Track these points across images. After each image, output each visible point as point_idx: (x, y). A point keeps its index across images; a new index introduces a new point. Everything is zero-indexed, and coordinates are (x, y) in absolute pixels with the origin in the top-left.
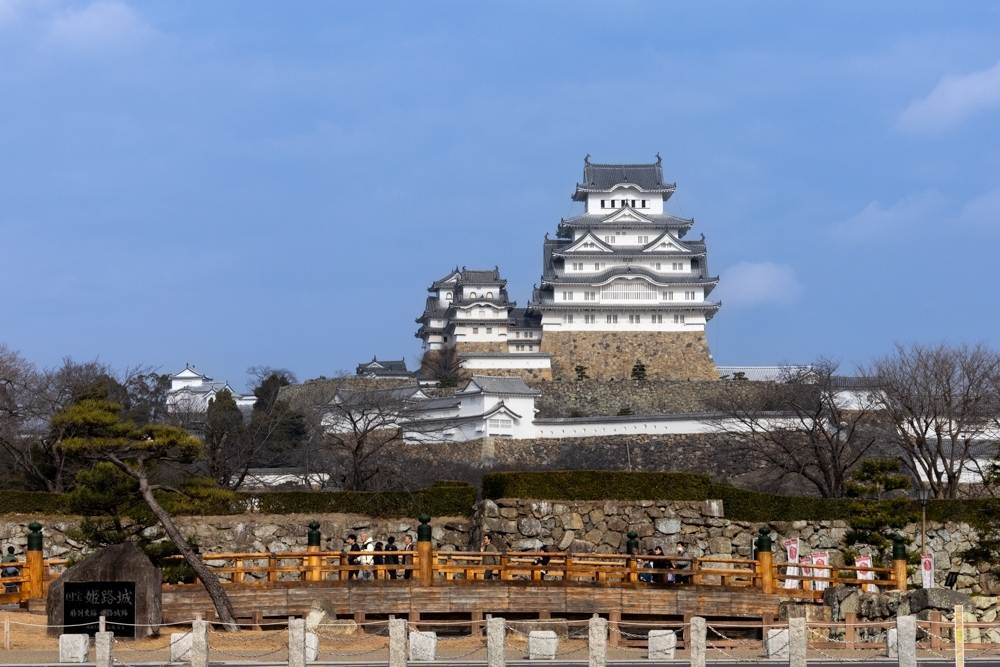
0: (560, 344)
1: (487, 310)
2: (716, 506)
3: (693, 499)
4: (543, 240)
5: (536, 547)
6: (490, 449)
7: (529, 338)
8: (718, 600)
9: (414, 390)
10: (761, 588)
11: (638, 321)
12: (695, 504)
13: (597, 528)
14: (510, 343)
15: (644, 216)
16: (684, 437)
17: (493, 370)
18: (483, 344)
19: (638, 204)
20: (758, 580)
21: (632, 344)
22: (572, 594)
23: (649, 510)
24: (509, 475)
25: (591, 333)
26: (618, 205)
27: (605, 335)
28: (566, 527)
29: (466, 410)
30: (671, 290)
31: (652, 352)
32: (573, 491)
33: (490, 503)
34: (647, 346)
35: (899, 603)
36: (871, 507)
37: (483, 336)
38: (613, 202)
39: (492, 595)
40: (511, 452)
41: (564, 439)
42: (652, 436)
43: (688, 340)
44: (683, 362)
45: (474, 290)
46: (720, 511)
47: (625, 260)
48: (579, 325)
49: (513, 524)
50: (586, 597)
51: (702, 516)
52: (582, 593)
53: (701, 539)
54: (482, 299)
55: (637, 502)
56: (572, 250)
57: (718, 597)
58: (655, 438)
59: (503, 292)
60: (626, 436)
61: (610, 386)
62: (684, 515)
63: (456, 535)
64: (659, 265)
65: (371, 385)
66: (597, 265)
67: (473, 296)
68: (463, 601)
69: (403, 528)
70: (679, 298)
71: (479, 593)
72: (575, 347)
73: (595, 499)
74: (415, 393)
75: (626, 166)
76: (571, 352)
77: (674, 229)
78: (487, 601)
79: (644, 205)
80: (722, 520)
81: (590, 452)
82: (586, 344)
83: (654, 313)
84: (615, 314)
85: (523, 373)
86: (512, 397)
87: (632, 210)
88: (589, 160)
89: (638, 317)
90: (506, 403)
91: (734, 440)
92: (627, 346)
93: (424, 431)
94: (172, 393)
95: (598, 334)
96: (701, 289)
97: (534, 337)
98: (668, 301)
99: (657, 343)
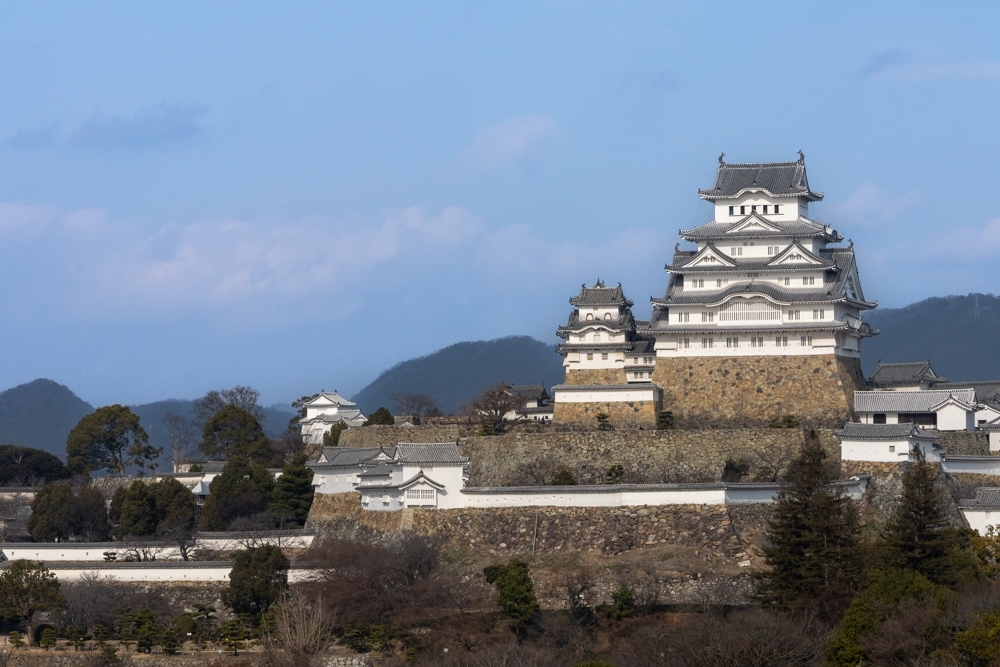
0: (674, 372)
1: (602, 334)
4: (674, 252)
7: (648, 364)
11: (761, 345)
14: (628, 369)
15: (774, 224)
18: (598, 371)
19: (771, 210)
21: (753, 370)
25: (709, 359)
26: (748, 211)
27: (724, 360)
29: (395, 479)
30: (797, 309)
31: (775, 379)
34: (770, 373)
37: (598, 362)
38: (743, 208)
41: (488, 509)
42: (558, 508)
43: (815, 364)
44: (809, 390)
45: (591, 311)
47: (749, 275)
48: (696, 350)
54: (597, 321)
56: (691, 265)
58: (561, 510)
59: (625, 308)
64: (787, 279)
66: (719, 281)
67: (590, 318)
70: (806, 317)
72: (691, 375)
75: (764, 165)
76: (686, 381)
77: (806, 238)
79: (777, 210)
82: (703, 371)
83: (778, 335)
84: (735, 337)
85: (623, 407)
86: (436, 466)
87: (759, 217)
88: (724, 159)
89: (761, 340)
90: (427, 472)
91: (624, 516)
92: (748, 373)
93: (373, 497)
94: (306, 423)
95: (716, 360)
96: (833, 307)
97: (654, 363)
98: (794, 321)
99: (781, 369)
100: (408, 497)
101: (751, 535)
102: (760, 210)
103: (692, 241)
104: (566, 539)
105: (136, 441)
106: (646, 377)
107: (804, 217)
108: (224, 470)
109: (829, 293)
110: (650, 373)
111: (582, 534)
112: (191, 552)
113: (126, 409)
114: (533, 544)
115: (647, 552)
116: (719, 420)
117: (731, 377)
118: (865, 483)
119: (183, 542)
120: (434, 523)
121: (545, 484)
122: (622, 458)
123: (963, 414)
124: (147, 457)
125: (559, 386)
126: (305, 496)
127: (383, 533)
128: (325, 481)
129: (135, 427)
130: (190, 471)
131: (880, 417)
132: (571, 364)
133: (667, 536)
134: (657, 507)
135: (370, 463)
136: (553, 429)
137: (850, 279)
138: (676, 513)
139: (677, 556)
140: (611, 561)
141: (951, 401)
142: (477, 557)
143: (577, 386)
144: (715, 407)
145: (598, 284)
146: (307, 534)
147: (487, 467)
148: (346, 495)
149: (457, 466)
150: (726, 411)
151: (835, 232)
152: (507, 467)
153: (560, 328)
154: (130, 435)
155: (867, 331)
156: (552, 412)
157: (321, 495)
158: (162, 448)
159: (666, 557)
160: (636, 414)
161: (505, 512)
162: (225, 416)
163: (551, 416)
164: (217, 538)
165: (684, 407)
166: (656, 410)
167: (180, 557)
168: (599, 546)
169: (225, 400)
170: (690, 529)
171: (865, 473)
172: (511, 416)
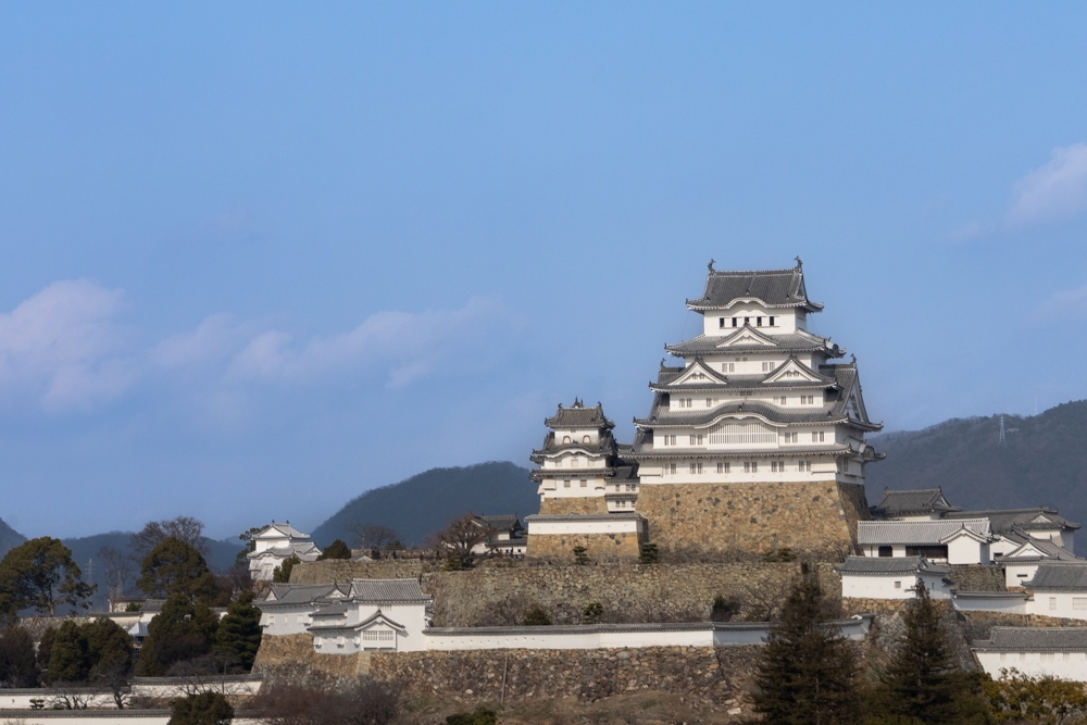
0: (659, 500)
1: (581, 458)
4: (659, 368)
6: (363, 667)
7: (631, 492)
11: (755, 471)
14: (609, 498)
15: (769, 338)
18: (576, 499)
19: (765, 322)
21: (746, 499)
25: (698, 486)
26: (740, 323)
27: (714, 488)
29: (350, 618)
30: (795, 431)
31: (770, 508)
34: (765, 501)
37: (575, 490)
38: (734, 320)
41: (453, 652)
42: (530, 650)
43: (814, 492)
44: (808, 520)
45: (568, 433)
47: (742, 393)
48: (683, 476)
54: (575, 445)
56: (677, 383)
58: (533, 653)
59: (606, 430)
60: (508, 650)
64: (784, 398)
66: (709, 400)
67: (567, 441)
70: (805, 440)
72: (678, 503)
75: (758, 273)
76: (673, 510)
77: (805, 353)
79: (772, 322)
82: (691, 500)
83: (774, 460)
84: (727, 461)
85: (603, 539)
86: (396, 604)
87: (752, 330)
88: (714, 267)
89: (755, 465)
90: (386, 611)
91: (602, 659)
92: (741, 501)
93: (326, 638)
94: (254, 557)
95: (706, 488)
96: (834, 428)
97: (637, 490)
98: (791, 444)
99: (777, 497)
100: (365, 638)
101: (742, 680)
102: (753, 323)
103: (679, 356)
104: (539, 685)
105: (68, 578)
106: (629, 506)
107: (802, 330)
108: (162, 609)
109: (830, 413)
110: (633, 502)
111: (555, 679)
112: (126, 699)
113: (57, 541)
114: (502, 690)
115: (628, 700)
116: (710, 553)
117: (723, 506)
118: (867, 623)
119: (117, 687)
120: (393, 666)
121: (516, 624)
122: (602, 595)
123: (977, 547)
124: (80, 595)
125: (532, 516)
126: (252, 638)
127: (337, 678)
128: (273, 621)
129: (67, 562)
130: (128, 610)
131: (886, 550)
132: (546, 492)
133: (649, 681)
134: (639, 650)
135: (322, 601)
136: (526, 564)
137: (852, 398)
138: (659, 656)
139: (660, 703)
140: (588, 709)
141: (963, 532)
142: (441, 706)
143: (553, 516)
144: (705, 539)
145: (577, 404)
146: (254, 680)
147: (453, 606)
148: (297, 636)
149: (419, 604)
150: (717, 544)
151: (836, 346)
152: (475, 605)
153: (534, 452)
154: (61, 570)
155: (872, 454)
156: (525, 544)
157: (269, 637)
158: (96, 585)
159: (647, 705)
160: (618, 546)
161: (472, 655)
162: (165, 549)
163: (524, 550)
164: (155, 684)
165: (670, 539)
166: (640, 542)
167: (114, 705)
168: (574, 693)
169: (165, 531)
170: (675, 673)
171: (868, 611)
172: (480, 549)
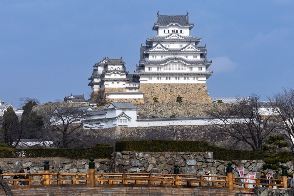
0: (147, 88)
1: (117, 75)
2: (210, 154)
3: (201, 152)
5: (137, 171)
6: (118, 131)
7: (134, 86)
8: (211, 192)
9: (88, 107)
10: (228, 188)
11: (179, 79)
12: (202, 153)
13: (162, 163)
14: (127, 88)
15: (181, 36)
16: (197, 126)
17: (120, 99)
18: (116, 88)
19: (179, 31)
20: (227, 184)
21: (176, 89)
22: (152, 190)
23: (183, 156)
24: (126, 142)
25: (160, 84)
26: (171, 32)
27: (165, 85)
28: (149, 163)
29: (109, 115)
30: (192, 67)
31: (185, 92)
32: (152, 148)
33: (118, 153)
34: (182, 90)
35: (284, 193)
36: (273, 155)
37: (116, 85)
38: (169, 31)
39: (119, 190)
40: (127, 132)
41: (149, 127)
42: (184, 126)
43: (199, 87)
44: (197, 96)
45: (112, 66)
46: (212, 156)
47: (173, 54)
49: (128, 161)
50: (158, 191)
51: (205, 158)
52: (156, 190)
53: (204, 168)
54: (115, 70)
55: (178, 153)
56: (152, 50)
57: (211, 191)
58: (186, 127)
59: (124, 67)
60: (174, 126)
61: (168, 106)
62: (197, 158)
63: (105, 166)
64: (187, 56)
65: (70, 105)
66: (162, 56)
67: (112, 69)
68: (108, 193)
69: (83, 163)
70: (196, 70)
71: (114, 190)
72: (153, 90)
73: (161, 151)
74: (88, 108)
75: (174, 16)
76: (152, 92)
77: (193, 41)
78: (117, 193)
79: (181, 32)
80: (213, 160)
81: (159, 132)
82: (158, 88)
83: (185, 76)
84: (169, 76)
85: (132, 101)
86: (128, 110)
87: (176, 34)
88: (159, 13)
90: (125, 112)
91: (217, 128)
92: (174, 89)
95: (162, 85)
96: (205, 66)
98: (191, 71)
99: (187, 88)
100: (119, 122)
102: (175, 31)
106: (134, 91)
109: (204, 61)
110: (136, 90)
132: (105, 86)
144: (163, 102)
153: (103, 72)
160: (137, 103)
161: (158, 128)
165: (151, 101)
